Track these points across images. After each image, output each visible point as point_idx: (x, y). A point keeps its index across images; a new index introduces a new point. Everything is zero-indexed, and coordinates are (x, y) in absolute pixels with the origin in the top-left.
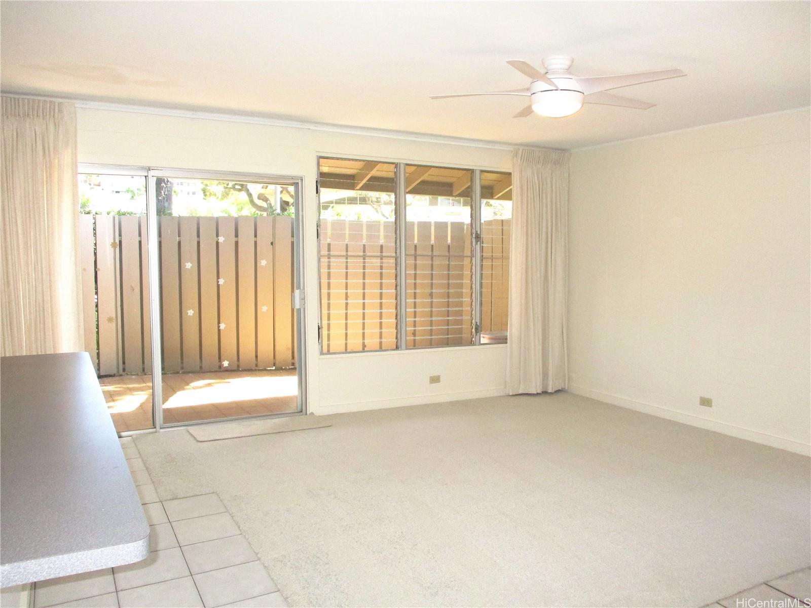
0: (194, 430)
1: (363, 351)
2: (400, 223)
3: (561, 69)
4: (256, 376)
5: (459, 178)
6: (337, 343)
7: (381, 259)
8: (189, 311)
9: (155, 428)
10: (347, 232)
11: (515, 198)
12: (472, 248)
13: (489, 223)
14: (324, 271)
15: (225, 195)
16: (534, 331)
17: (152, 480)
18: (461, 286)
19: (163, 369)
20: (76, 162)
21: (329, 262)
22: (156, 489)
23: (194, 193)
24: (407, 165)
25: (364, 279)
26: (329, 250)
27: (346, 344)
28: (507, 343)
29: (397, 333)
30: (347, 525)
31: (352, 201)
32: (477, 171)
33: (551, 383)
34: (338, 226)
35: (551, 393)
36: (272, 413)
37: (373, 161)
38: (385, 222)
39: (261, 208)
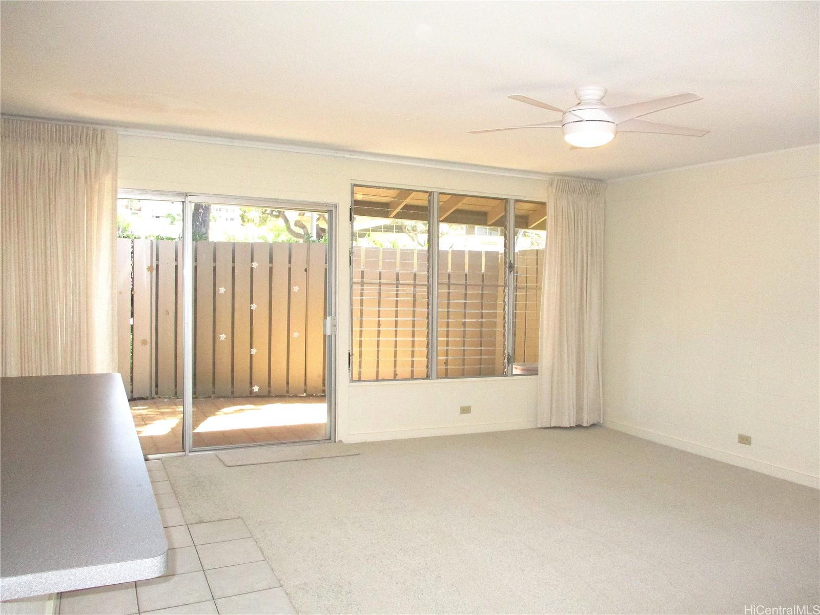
0: (221, 454)
1: (395, 379)
2: (432, 251)
3: (594, 100)
4: (286, 402)
5: (494, 207)
6: (369, 371)
7: (415, 287)
8: (221, 336)
9: (185, 451)
10: (381, 260)
11: (549, 228)
12: (505, 278)
13: (524, 253)
14: (356, 298)
15: (264, 221)
16: (568, 362)
17: (178, 503)
18: (495, 315)
19: (194, 393)
20: (116, 187)
21: (362, 289)
22: (182, 513)
23: (232, 219)
24: (441, 193)
25: (397, 307)
26: (362, 278)
27: (378, 372)
28: (537, 375)
29: (428, 362)
30: (370, 555)
31: (388, 229)
32: (511, 200)
33: (585, 417)
34: (372, 253)
35: (586, 427)
36: (301, 440)
37: (406, 190)
38: (419, 250)
39: (297, 235)
